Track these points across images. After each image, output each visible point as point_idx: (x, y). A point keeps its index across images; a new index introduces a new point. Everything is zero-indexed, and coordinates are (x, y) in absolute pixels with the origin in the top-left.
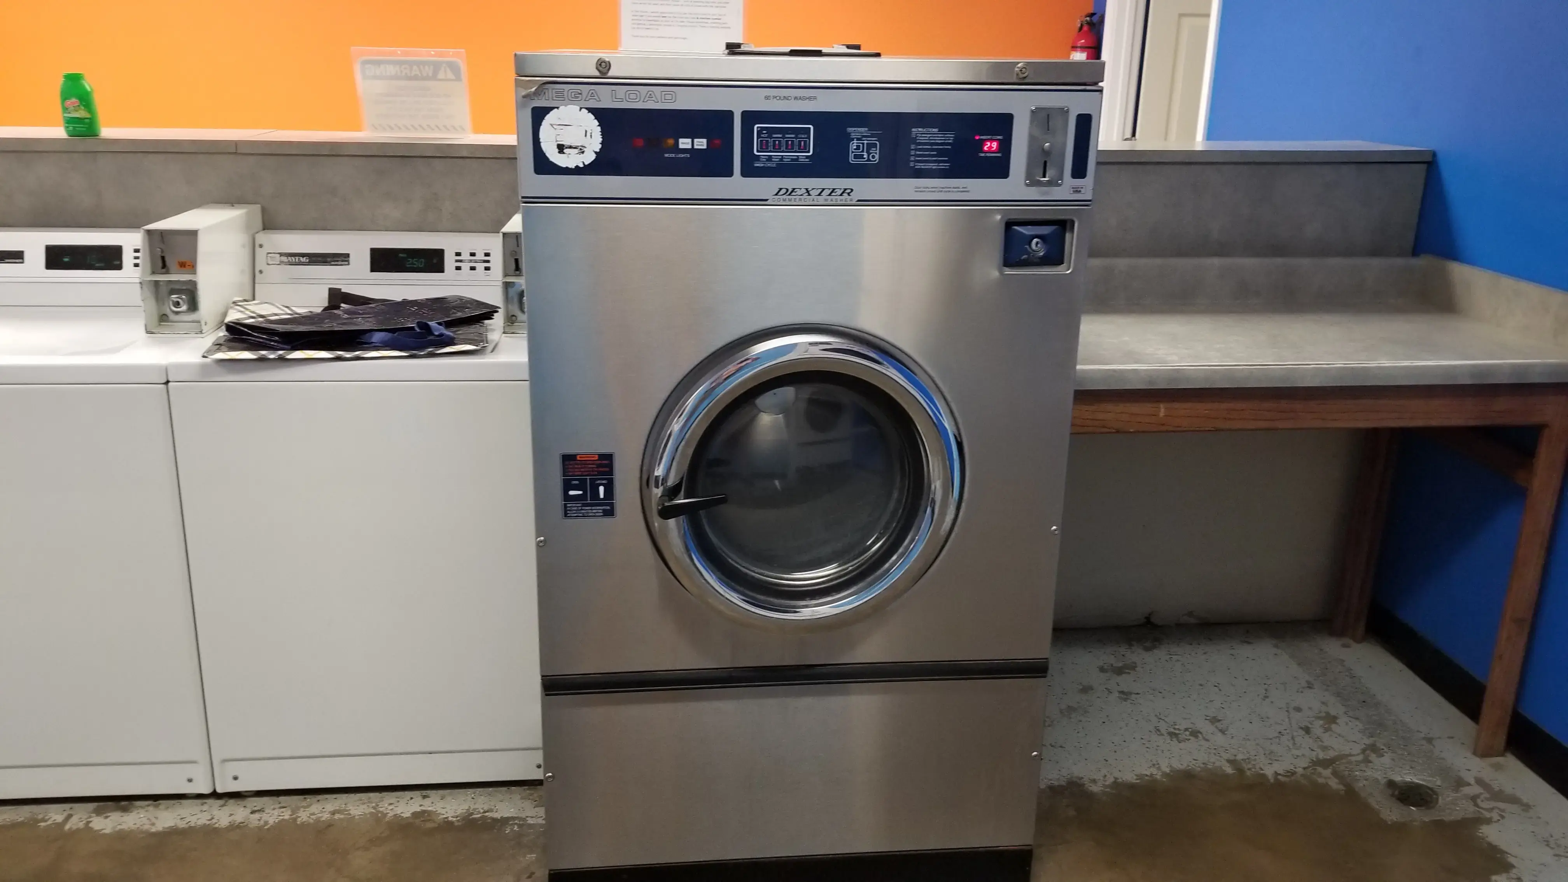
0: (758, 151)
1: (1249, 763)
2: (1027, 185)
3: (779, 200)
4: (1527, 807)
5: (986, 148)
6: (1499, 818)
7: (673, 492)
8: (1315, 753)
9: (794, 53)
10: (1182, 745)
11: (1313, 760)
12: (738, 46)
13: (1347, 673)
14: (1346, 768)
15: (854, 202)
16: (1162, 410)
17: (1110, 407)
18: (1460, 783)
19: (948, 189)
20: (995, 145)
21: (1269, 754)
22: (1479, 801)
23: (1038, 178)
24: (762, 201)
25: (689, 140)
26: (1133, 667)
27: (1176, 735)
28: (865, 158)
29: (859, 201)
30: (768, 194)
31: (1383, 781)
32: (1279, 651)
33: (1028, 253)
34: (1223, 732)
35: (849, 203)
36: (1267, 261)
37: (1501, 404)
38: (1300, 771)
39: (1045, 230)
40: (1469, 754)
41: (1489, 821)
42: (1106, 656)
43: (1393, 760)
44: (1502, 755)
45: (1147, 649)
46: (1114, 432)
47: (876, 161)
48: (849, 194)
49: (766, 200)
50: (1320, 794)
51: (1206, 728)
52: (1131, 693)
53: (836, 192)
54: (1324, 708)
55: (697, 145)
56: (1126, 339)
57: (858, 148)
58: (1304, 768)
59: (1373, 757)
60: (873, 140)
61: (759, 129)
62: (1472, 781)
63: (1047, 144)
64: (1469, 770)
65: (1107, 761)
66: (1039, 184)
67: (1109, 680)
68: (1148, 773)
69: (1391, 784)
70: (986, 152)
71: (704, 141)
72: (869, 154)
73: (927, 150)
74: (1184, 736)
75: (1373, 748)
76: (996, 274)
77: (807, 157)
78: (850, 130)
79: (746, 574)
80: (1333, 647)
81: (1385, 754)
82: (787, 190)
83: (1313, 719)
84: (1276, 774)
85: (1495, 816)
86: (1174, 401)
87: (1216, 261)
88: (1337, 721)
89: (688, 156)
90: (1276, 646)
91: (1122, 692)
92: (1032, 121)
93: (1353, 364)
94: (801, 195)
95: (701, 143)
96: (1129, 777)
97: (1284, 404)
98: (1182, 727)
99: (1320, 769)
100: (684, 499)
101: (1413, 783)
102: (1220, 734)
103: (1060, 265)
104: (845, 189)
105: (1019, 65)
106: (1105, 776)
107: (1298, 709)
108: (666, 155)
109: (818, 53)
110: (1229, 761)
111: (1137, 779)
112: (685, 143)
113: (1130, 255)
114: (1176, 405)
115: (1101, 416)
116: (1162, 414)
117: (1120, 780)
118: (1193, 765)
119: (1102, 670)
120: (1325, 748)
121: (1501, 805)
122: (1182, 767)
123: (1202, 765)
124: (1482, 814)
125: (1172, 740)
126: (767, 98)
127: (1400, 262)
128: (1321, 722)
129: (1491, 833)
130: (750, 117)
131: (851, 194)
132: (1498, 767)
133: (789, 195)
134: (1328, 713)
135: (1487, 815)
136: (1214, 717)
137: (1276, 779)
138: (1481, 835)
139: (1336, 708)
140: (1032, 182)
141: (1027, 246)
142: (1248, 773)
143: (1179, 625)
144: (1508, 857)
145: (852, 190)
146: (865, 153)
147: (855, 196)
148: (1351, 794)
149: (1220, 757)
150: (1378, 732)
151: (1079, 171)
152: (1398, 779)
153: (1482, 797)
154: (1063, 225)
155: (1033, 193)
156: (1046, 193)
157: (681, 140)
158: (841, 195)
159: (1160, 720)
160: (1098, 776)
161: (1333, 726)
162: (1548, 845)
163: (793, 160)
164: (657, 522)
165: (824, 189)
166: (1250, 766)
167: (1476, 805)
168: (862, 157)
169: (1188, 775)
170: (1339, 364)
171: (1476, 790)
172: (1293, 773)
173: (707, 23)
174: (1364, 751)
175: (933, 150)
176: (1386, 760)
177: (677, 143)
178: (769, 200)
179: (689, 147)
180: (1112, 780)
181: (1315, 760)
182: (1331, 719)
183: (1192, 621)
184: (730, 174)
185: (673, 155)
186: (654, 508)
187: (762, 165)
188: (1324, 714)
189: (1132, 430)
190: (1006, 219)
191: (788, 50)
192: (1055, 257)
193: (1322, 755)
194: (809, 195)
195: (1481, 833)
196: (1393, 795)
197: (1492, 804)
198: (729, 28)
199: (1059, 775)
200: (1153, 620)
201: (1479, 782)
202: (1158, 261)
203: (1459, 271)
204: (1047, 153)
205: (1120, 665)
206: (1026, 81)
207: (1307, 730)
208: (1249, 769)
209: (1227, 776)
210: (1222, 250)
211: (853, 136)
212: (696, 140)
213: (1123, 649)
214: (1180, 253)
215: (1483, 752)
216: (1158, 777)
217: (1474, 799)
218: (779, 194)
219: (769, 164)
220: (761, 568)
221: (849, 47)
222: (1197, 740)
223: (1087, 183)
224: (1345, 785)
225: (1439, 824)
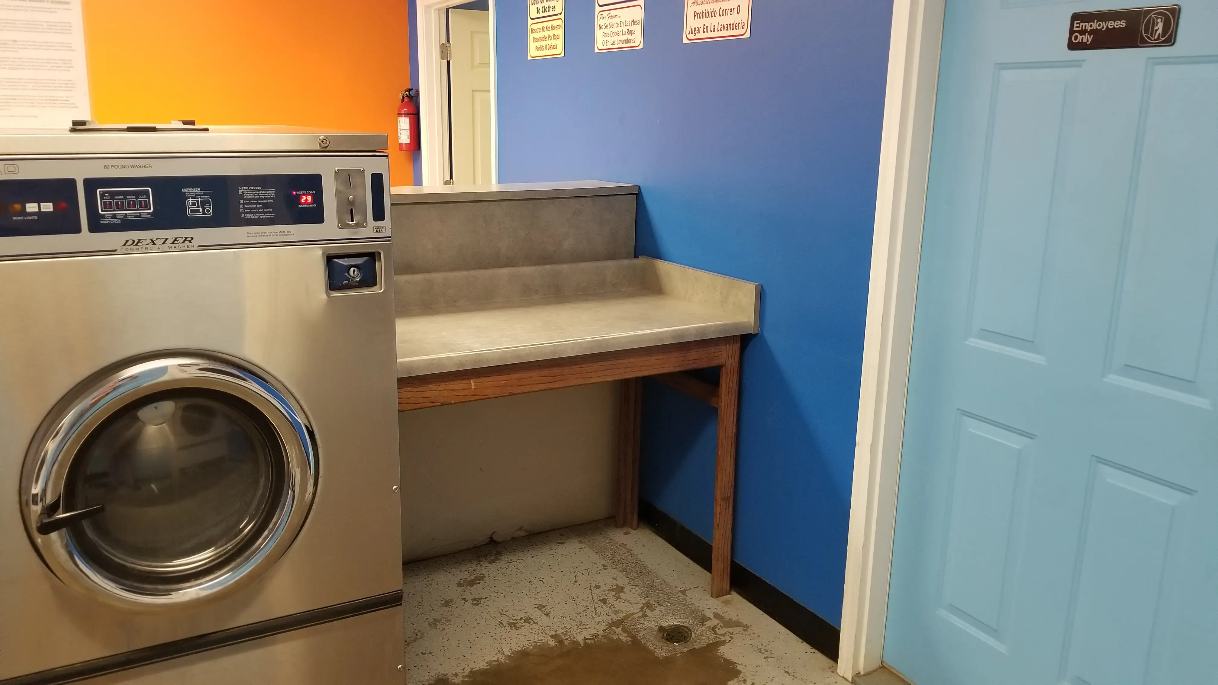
0: (102, 211)
1: (567, 634)
2: (339, 228)
3: (127, 250)
4: (746, 627)
5: (303, 201)
6: (730, 639)
7: (53, 508)
8: (610, 617)
9: (130, 129)
10: (518, 632)
11: (609, 623)
12: (84, 123)
13: (629, 554)
14: (632, 624)
15: (196, 248)
16: (473, 384)
17: (434, 387)
18: (704, 619)
19: (275, 234)
20: (309, 198)
21: (580, 625)
22: (717, 629)
23: (348, 222)
24: (113, 252)
25: (36, 205)
26: (481, 578)
27: (514, 624)
28: (201, 212)
29: (199, 246)
30: (117, 246)
31: (656, 629)
32: (583, 546)
33: (348, 279)
34: (547, 615)
35: (191, 248)
36: (539, 268)
37: (693, 354)
38: (601, 633)
39: (360, 261)
40: (708, 597)
41: (724, 643)
42: (462, 573)
43: (661, 611)
44: (729, 594)
45: (491, 562)
46: (441, 405)
47: (211, 213)
48: (190, 242)
49: (115, 251)
50: (615, 647)
51: (536, 614)
52: (481, 599)
53: (178, 241)
54: (615, 582)
55: (44, 208)
56: (444, 333)
57: (193, 204)
58: (603, 631)
59: (648, 612)
60: (207, 198)
61: (101, 193)
62: (712, 616)
63: (351, 196)
64: (710, 609)
65: (465, 656)
66: (348, 226)
67: (465, 591)
68: (495, 659)
69: (661, 629)
70: (303, 204)
71: (51, 204)
72: (204, 209)
73: (254, 204)
74: (520, 624)
75: (648, 606)
76: (324, 296)
77: (148, 214)
78: (184, 190)
79: (133, 569)
80: (619, 536)
81: (655, 608)
82: (134, 241)
83: (608, 592)
84: (585, 639)
85: (728, 638)
86: (479, 377)
87: (505, 271)
88: (624, 590)
89: (36, 218)
90: (581, 542)
91: (475, 599)
92: (336, 179)
93: (598, 337)
94: (147, 245)
95: (48, 207)
96: (481, 665)
97: (556, 371)
98: (519, 618)
99: (614, 629)
100: (63, 513)
101: (675, 625)
102: (545, 617)
103: (375, 286)
104: (186, 238)
105: (321, 138)
106: (464, 668)
107: (597, 587)
108: (15, 218)
109: (153, 130)
110: (552, 637)
111: (487, 666)
112: (32, 207)
113: (446, 270)
114: (481, 380)
115: (427, 394)
116: (473, 388)
117: (475, 669)
118: (527, 645)
119: (459, 585)
120: (616, 612)
121: (731, 630)
122: (519, 649)
123: (533, 644)
124: (719, 638)
125: (511, 629)
126: (106, 167)
127: (626, 262)
128: (613, 593)
129: (727, 652)
130: (91, 184)
131: (192, 241)
132: (727, 603)
133: (136, 245)
134: (617, 585)
135: (723, 639)
136: (541, 605)
137: (585, 643)
138: (720, 654)
139: (622, 581)
140: (343, 225)
141: (346, 274)
142: (566, 642)
143: (513, 539)
144: (737, 666)
145: (192, 238)
146: (200, 208)
147: (196, 243)
148: (636, 643)
149: (546, 634)
150: (651, 592)
151: (379, 215)
152: (665, 624)
153: (719, 626)
154: (373, 256)
155: (345, 233)
156: (356, 233)
157: (28, 205)
158: (183, 242)
159: (503, 615)
160: (459, 670)
161: (622, 594)
162: (760, 652)
163: (136, 216)
164: (39, 540)
165: (167, 239)
166: (567, 637)
167: (715, 633)
168: (198, 211)
169: (524, 654)
170: (589, 338)
171: (715, 622)
172: (597, 636)
173: (56, 103)
174: (642, 608)
175: (260, 204)
176: (657, 612)
177: (25, 208)
178: (117, 251)
179: (37, 210)
180: (470, 670)
181: (610, 622)
182: (620, 589)
183: (523, 534)
184: (78, 230)
185: (22, 218)
186: (34, 524)
187: (107, 222)
188: (614, 587)
189: (453, 402)
190: (326, 254)
191: (126, 127)
192: (369, 280)
193: (615, 618)
194: (154, 244)
195: (720, 653)
196: (663, 637)
197: (725, 630)
198: (77, 107)
199: (429, 676)
200: (495, 538)
201: (717, 616)
202: (465, 273)
203: (662, 266)
204: (351, 203)
205: (473, 578)
206: (328, 149)
207: (604, 601)
208: (567, 639)
209: (552, 648)
210: (509, 263)
211: (187, 195)
212: (42, 204)
213: (475, 565)
214: (481, 266)
215: (717, 594)
216: (503, 660)
217: (713, 629)
218: (126, 245)
219: (114, 221)
220: (147, 561)
221: (185, 123)
222: (529, 625)
223: (386, 223)
224: (631, 637)
225: (693, 652)
